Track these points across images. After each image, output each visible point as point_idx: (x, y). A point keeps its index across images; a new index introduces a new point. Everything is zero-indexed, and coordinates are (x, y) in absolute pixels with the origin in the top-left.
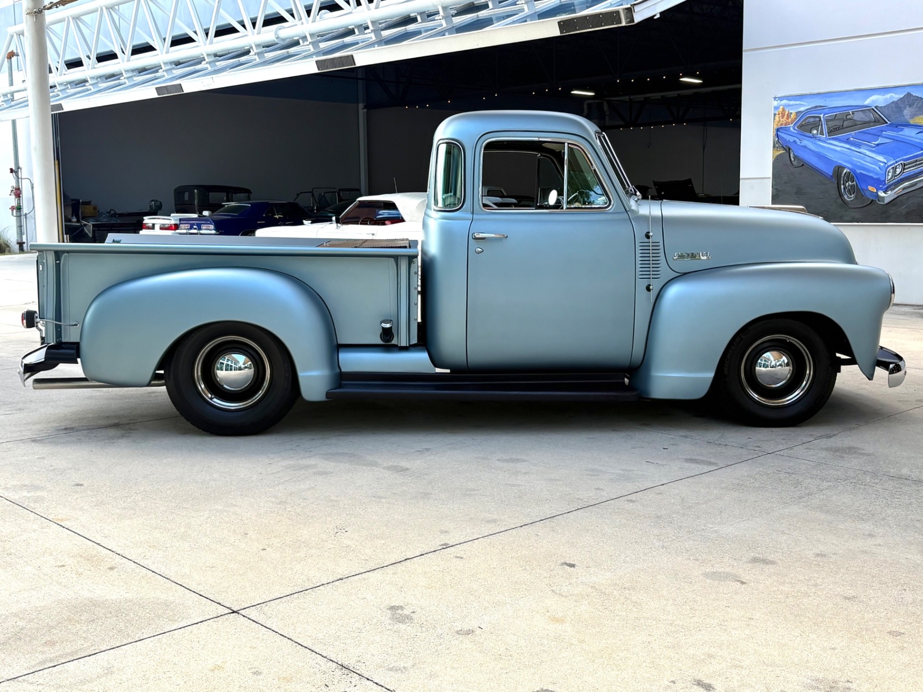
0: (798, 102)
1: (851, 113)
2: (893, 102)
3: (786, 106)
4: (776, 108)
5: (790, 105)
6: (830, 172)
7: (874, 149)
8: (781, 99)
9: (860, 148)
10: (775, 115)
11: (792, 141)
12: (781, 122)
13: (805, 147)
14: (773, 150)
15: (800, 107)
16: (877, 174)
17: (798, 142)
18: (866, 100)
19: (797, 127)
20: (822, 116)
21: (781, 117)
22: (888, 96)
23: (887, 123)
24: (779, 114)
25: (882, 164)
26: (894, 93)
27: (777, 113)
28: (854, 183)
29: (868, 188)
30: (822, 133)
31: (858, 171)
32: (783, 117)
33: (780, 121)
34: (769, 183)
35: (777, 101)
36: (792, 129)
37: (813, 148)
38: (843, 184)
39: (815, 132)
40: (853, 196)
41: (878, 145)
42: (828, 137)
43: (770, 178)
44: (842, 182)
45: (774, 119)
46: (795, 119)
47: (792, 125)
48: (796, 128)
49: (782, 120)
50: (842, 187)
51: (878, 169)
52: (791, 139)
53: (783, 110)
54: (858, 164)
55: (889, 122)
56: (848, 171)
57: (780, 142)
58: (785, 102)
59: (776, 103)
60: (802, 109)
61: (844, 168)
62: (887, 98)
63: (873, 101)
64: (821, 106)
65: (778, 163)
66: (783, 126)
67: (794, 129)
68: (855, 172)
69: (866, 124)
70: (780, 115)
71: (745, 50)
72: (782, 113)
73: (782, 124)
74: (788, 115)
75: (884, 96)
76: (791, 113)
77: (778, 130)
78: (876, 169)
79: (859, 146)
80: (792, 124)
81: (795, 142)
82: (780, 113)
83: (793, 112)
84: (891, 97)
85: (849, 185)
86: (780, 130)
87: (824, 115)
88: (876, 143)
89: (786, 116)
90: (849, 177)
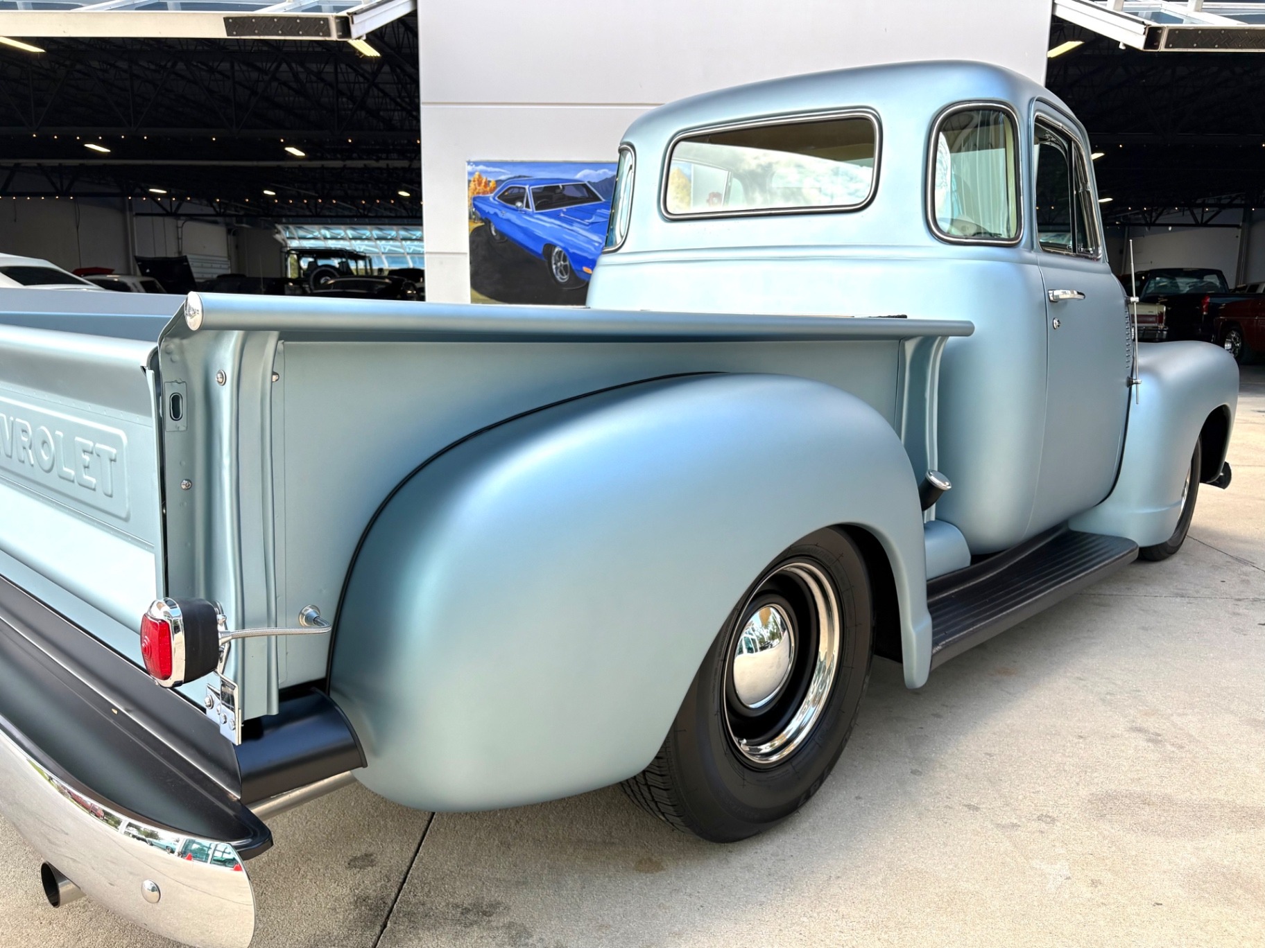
0: (497, 170)
1: (561, 187)
2: (607, 179)
3: (482, 172)
4: (471, 174)
5: (486, 172)
6: (540, 249)
7: (587, 228)
8: (477, 163)
9: (572, 225)
10: (469, 181)
11: (492, 212)
12: (477, 191)
13: (508, 220)
14: (469, 222)
15: (500, 176)
16: (591, 254)
17: (500, 215)
18: (576, 174)
19: (499, 197)
20: (527, 187)
21: (477, 185)
22: (601, 171)
23: (600, 200)
24: (474, 181)
25: (597, 244)
26: (607, 168)
27: (472, 179)
28: (567, 263)
29: (582, 269)
30: (528, 206)
31: (571, 251)
32: (480, 184)
33: (476, 189)
34: (466, 260)
35: (472, 165)
36: (491, 199)
37: (518, 222)
38: (555, 264)
39: (519, 204)
40: (565, 277)
41: (592, 223)
42: (535, 212)
43: (466, 254)
44: (553, 262)
45: (469, 186)
46: (495, 188)
47: (492, 195)
48: (497, 198)
49: (478, 188)
50: (554, 267)
51: (593, 249)
52: (492, 211)
53: (480, 176)
54: (571, 243)
55: (604, 200)
56: (560, 249)
57: (478, 210)
58: (481, 167)
59: (469, 168)
60: (503, 177)
61: (555, 246)
62: (599, 174)
63: (585, 176)
64: (525, 177)
65: (475, 236)
66: (481, 195)
67: (494, 199)
68: (567, 250)
69: (573, 200)
70: (476, 182)
71: (424, 103)
72: (478, 180)
73: (478, 193)
74: (485, 183)
75: (596, 171)
76: (490, 181)
77: (474, 199)
78: (590, 249)
79: (570, 222)
80: (491, 193)
81: (496, 214)
82: (476, 180)
83: (493, 180)
84: (605, 173)
85: (561, 265)
86: (477, 200)
87: (530, 186)
88: (590, 221)
89: (483, 184)
90: (562, 256)
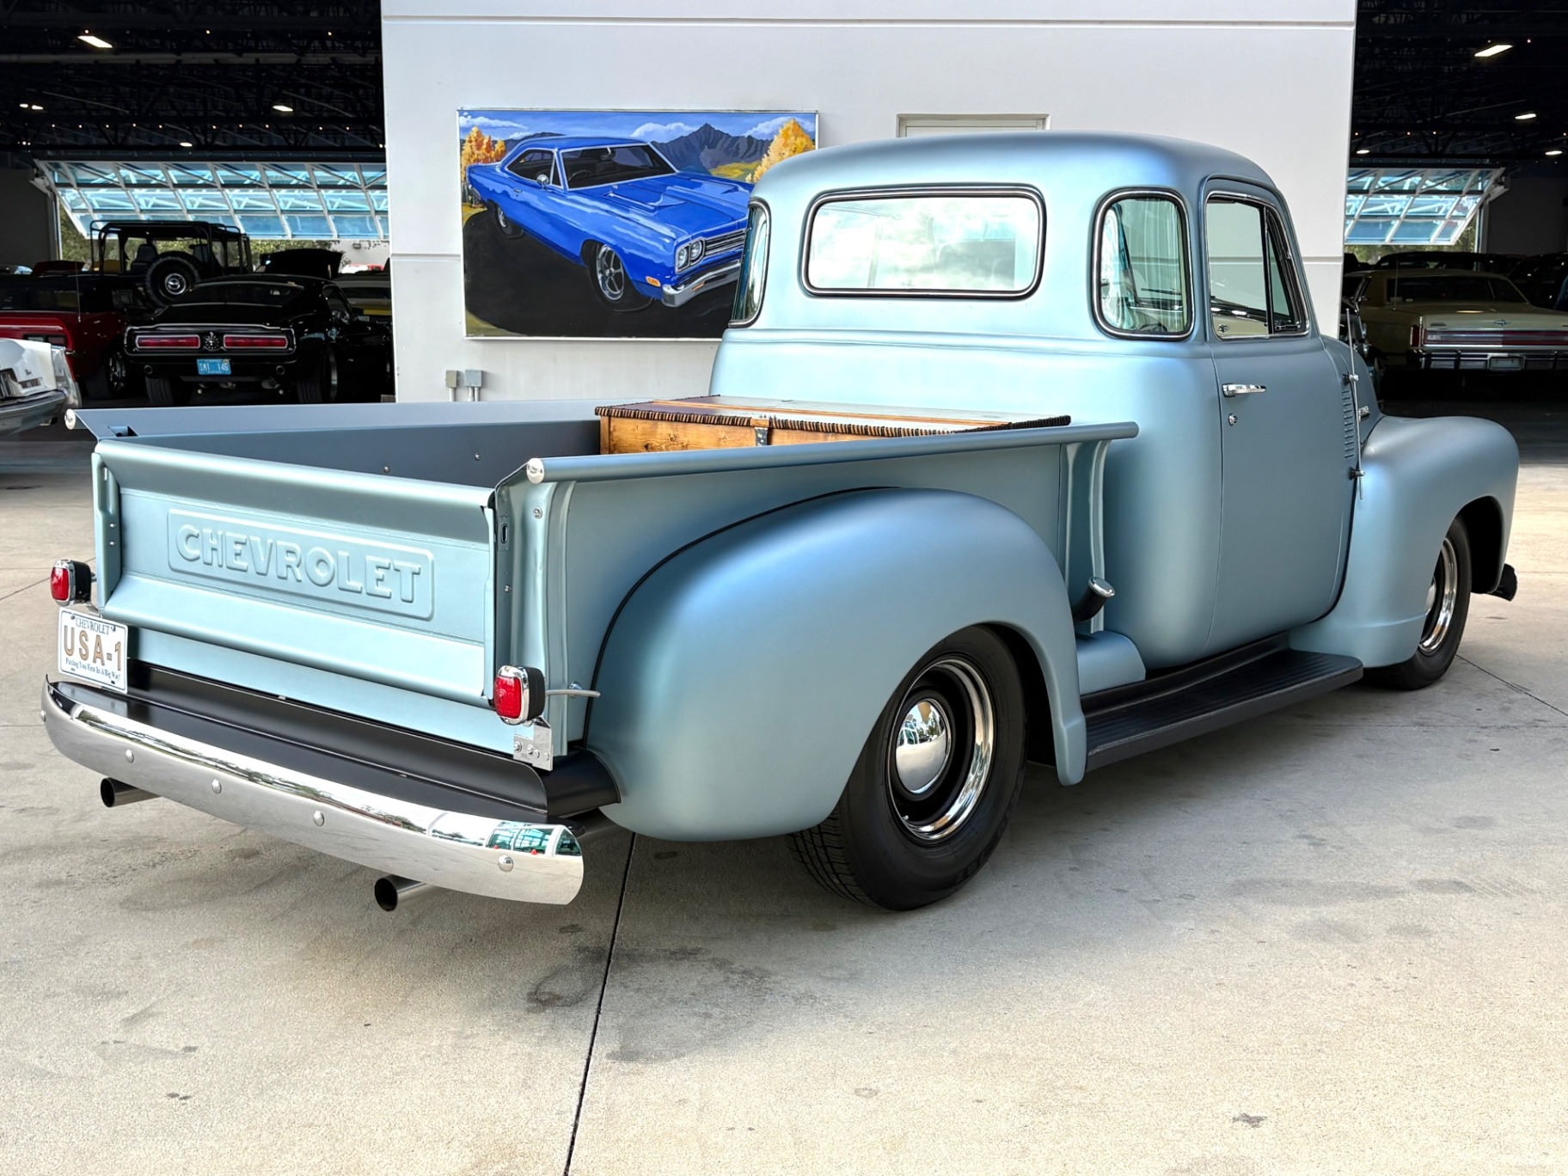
0: (507, 123)
1: (609, 151)
2: (682, 137)
3: (482, 127)
4: (464, 130)
5: (490, 127)
6: (576, 249)
7: (652, 214)
8: (474, 114)
9: (628, 211)
10: (462, 142)
11: (499, 191)
12: (476, 156)
13: (526, 204)
14: (462, 205)
15: (512, 133)
16: (659, 256)
17: (513, 195)
18: (633, 130)
19: (509, 168)
20: (555, 151)
21: (474, 148)
22: (672, 126)
23: (673, 172)
24: (470, 141)
25: (667, 241)
26: (682, 122)
27: (467, 139)
28: (621, 270)
29: (645, 279)
30: (556, 181)
31: (627, 251)
32: (479, 146)
33: (473, 153)
34: (460, 266)
35: (466, 117)
36: (498, 170)
37: (542, 207)
38: (602, 272)
39: (543, 178)
40: (618, 292)
41: (660, 207)
42: (568, 189)
43: (459, 256)
44: (598, 269)
45: (461, 150)
46: (504, 153)
47: (500, 163)
48: (506, 169)
49: (477, 152)
50: (600, 276)
51: (661, 248)
52: (499, 188)
53: (479, 134)
54: (626, 238)
55: (677, 171)
56: (609, 249)
57: (475, 190)
58: (481, 120)
59: (463, 121)
60: (516, 136)
61: (602, 244)
62: (670, 131)
63: (648, 134)
64: (551, 134)
65: (472, 229)
66: (480, 164)
67: (502, 170)
68: (620, 251)
69: (630, 172)
70: (474, 143)
71: (389, 18)
72: (476, 140)
73: (478, 160)
74: (488, 144)
75: (665, 125)
76: (495, 142)
77: (471, 170)
78: (658, 248)
79: (625, 207)
80: (498, 161)
81: (505, 193)
82: (473, 139)
83: (500, 139)
84: (678, 129)
85: (611, 274)
86: (475, 171)
87: (559, 150)
88: (657, 204)
89: (484, 146)
90: (613, 259)
